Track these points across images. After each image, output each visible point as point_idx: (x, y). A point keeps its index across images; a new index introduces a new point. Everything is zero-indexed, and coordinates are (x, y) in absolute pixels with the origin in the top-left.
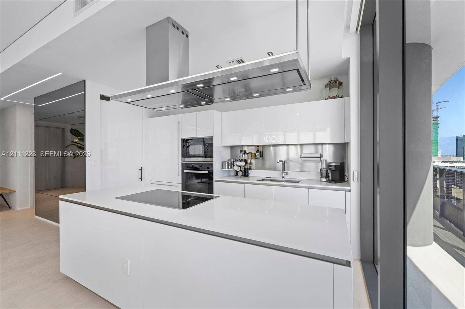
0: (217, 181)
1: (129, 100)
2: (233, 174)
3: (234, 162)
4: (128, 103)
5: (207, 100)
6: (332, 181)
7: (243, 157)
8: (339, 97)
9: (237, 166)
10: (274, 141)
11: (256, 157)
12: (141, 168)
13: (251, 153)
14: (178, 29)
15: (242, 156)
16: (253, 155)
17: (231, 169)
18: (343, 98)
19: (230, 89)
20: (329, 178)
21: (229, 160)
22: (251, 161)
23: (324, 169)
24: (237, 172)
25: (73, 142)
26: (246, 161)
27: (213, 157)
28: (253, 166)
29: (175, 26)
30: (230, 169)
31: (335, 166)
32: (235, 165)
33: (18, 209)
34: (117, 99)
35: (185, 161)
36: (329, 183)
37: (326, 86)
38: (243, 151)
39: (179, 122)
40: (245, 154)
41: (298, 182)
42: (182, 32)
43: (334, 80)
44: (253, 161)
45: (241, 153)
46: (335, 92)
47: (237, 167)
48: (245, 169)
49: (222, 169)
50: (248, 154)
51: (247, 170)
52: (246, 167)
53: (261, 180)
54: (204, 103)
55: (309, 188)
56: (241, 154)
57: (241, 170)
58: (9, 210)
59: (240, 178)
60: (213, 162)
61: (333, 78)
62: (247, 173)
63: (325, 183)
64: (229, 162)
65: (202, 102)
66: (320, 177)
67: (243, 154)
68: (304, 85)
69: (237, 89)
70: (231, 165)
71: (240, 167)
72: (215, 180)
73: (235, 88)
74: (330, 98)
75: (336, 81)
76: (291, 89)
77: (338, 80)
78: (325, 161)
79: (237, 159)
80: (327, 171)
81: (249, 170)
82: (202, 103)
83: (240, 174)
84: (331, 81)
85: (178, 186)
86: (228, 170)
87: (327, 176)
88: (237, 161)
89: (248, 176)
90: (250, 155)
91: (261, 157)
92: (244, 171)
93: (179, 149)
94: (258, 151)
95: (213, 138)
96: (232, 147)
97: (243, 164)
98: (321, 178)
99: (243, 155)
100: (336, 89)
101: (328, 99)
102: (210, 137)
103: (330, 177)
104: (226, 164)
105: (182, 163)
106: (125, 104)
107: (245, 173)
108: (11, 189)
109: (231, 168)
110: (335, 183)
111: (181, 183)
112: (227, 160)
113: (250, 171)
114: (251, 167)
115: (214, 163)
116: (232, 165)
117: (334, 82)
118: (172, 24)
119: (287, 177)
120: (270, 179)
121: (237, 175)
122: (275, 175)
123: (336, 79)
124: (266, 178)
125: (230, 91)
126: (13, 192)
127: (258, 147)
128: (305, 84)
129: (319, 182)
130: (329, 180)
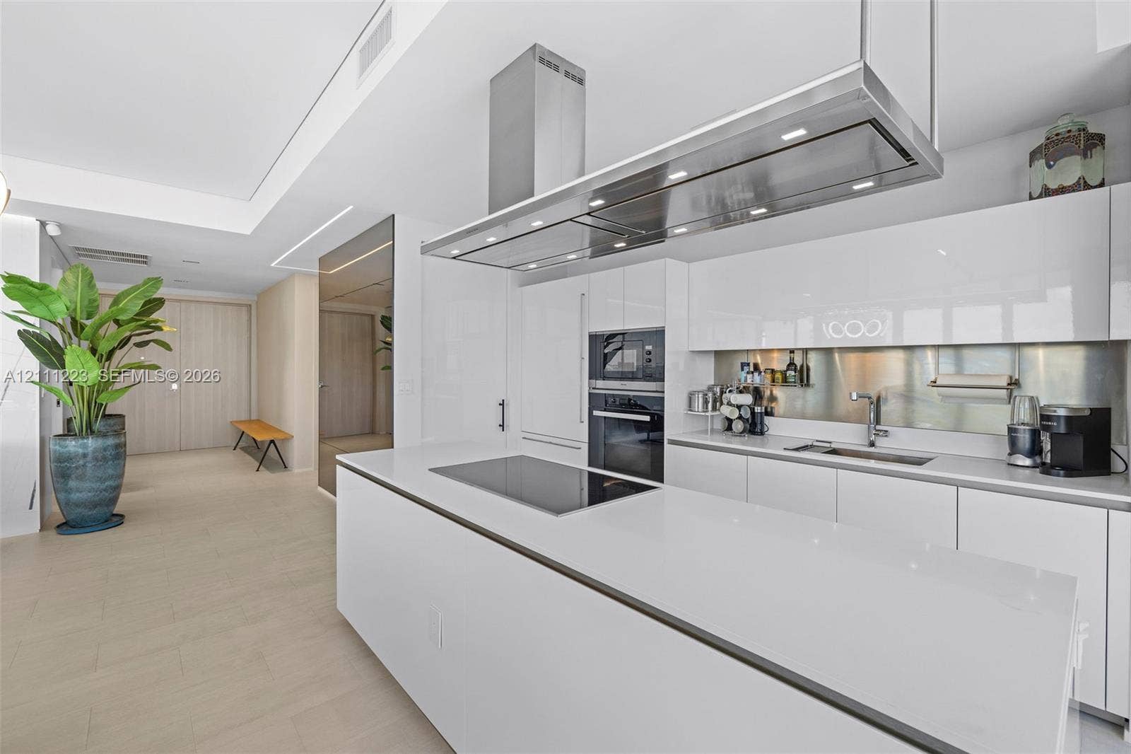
0: (673, 442)
1: (456, 252)
2: (719, 425)
3: (722, 393)
4: (454, 258)
5: (627, 236)
6: (1053, 466)
7: (749, 381)
8: (1087, 187)
9: (729, 404)
10: (856, 334)
11: (786, 382)
12: (503, 400)
13: (773, 371)
14: (556, 69)
15: (746, 378)
16: (778, 376)
17: (713, 414)
18: (1106, 189)
19: (713, 199)
20: (1042, 458)
21: (710, 389)
22: (774, 392)
23: (1022, 427)
24: (730, 421)
25: (385, 342)
26: (757, 393)
27: (664, 381)
28: (779, 407)
29: (549, 64)
30: (709, 414)
31: (1068, 419)
32: (725, 401)
33: (296, 471)
34: (432, 252)
35: (598, 389)
36: (1043, 472)
37: (1033, 156)
38: (748, 364)
39: (583, 294)
40: (752, 373)
41: (919, 462)
42: (567, 74)
43: (1069, 131)
44: (779, 392)
45: (742, 370)
46: (1072, 168)
47: (731, 408)
48: (753, 413)
49: (689, 412)
50: (763, 374)
51: (759, 417)
52: (758, 409)
53: (797, 449)
54: (623, 245)
55: (958, 484)
56: (743, 374)
57: (740, 417)
58: (284, 471)
59: (738, 438)
60: (663, 392)
61: (1063, 125)
62: (759, 427)
63: (1027, 471)
64: (707, 395)
65: (617, 243)
66: (1008, 451)
67: (748, 373)
68: (910, 165)
69: (731, 196)
70: (715, 401)
71: (739, 407)
72: (669, 439)
73: (727, 194)
74: (1047, 192)
75: (1077, 133)
76: (870, 184)
77: (1084, 130)
78: (1027, 399)
79: (731, 386)
80: (1035, 434)
81: (765, 417)
82: (618, 246)
83: (738, 426)
84: (1057, 135)
85: (580, 448)
86: (703, 414)
87: (1035, 451)
88: (730, 391)
89: (762, 433)
90: (769, 376)
91: (802, 381)
92: (750, 421)
93: (583, 358)
94: (791, 365)
95: (663, 331)
96: (719, 354)
97: (747, 399)
98: (1010, 454)
99: (749, 376)
100: (1077, 158)
101: (1040, 196)
102: (656, 328)
103: (1049, 455)
104: (701, 400)
105: (590, 394)
106: (450, 260)
107: (754, 426)
108: (286, 432)
109: (714, 409)
110: (1066, 476)
111: (587, 441)
112: (705, 388)
113: (767, 420)
114: (772, 408)
115: (666, 396)
116: (718, 401)
117: (1069, 137)
118: (542, 60)
119: (884, 446)
120: (828, 445)
121: (729, 428)
122: (848, 435)
123: (1074, 129)
124: (816, 444)
125: (713, 204)
126: (288, 438)
127: (792, 354)
128: (916, 163)
129: (1004, 466)
130: (1044, 464)
